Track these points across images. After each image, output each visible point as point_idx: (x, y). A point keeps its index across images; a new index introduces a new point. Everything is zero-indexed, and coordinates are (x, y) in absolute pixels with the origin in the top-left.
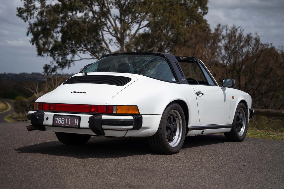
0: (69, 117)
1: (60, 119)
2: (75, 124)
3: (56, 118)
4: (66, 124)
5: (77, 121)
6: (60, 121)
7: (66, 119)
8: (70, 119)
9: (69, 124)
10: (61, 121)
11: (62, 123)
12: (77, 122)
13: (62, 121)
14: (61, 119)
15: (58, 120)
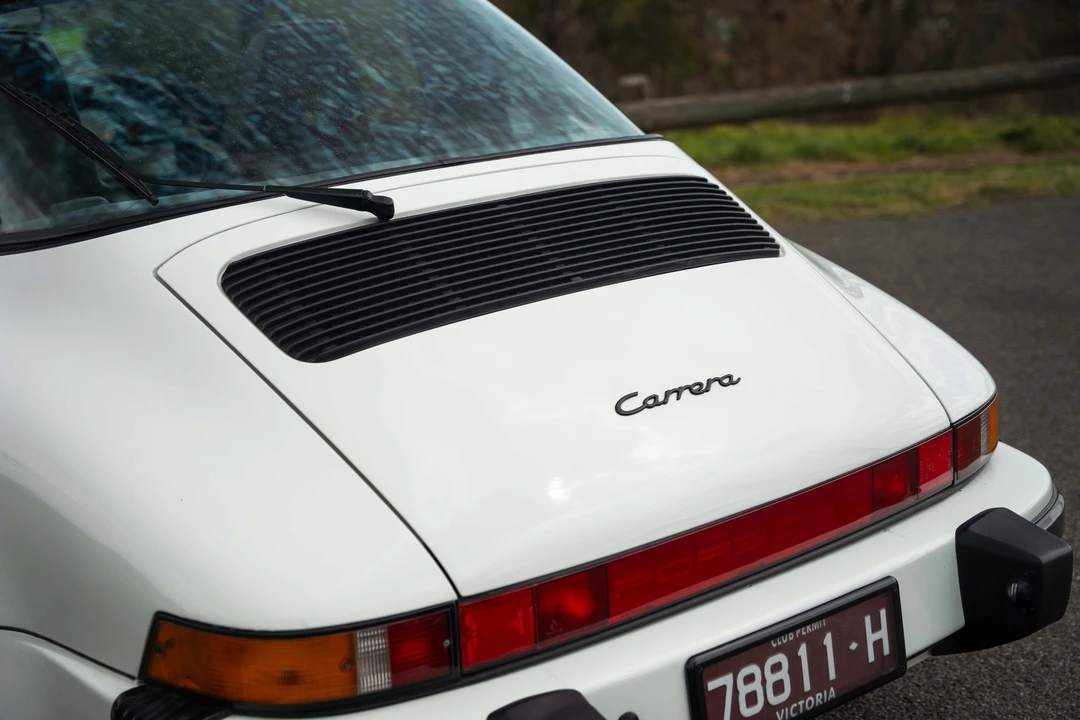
0: (816, 626)
1: (749, 679)
2: (871, 658)
3: (712, 685)
4: (807, 687)
5: (876, 627)
6: (756, 686)
7: (803, 651)
8: (828, 641)
9: (832, 675)
10: (764, 682)
11: (774, 700)
12: (883, 634)
13: (771, 678)
14: (754, 669)
15: (736, 692)
